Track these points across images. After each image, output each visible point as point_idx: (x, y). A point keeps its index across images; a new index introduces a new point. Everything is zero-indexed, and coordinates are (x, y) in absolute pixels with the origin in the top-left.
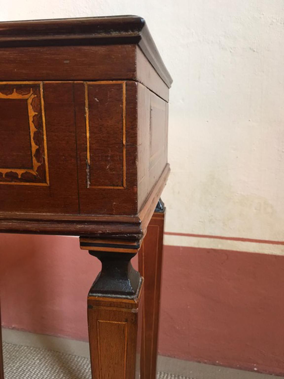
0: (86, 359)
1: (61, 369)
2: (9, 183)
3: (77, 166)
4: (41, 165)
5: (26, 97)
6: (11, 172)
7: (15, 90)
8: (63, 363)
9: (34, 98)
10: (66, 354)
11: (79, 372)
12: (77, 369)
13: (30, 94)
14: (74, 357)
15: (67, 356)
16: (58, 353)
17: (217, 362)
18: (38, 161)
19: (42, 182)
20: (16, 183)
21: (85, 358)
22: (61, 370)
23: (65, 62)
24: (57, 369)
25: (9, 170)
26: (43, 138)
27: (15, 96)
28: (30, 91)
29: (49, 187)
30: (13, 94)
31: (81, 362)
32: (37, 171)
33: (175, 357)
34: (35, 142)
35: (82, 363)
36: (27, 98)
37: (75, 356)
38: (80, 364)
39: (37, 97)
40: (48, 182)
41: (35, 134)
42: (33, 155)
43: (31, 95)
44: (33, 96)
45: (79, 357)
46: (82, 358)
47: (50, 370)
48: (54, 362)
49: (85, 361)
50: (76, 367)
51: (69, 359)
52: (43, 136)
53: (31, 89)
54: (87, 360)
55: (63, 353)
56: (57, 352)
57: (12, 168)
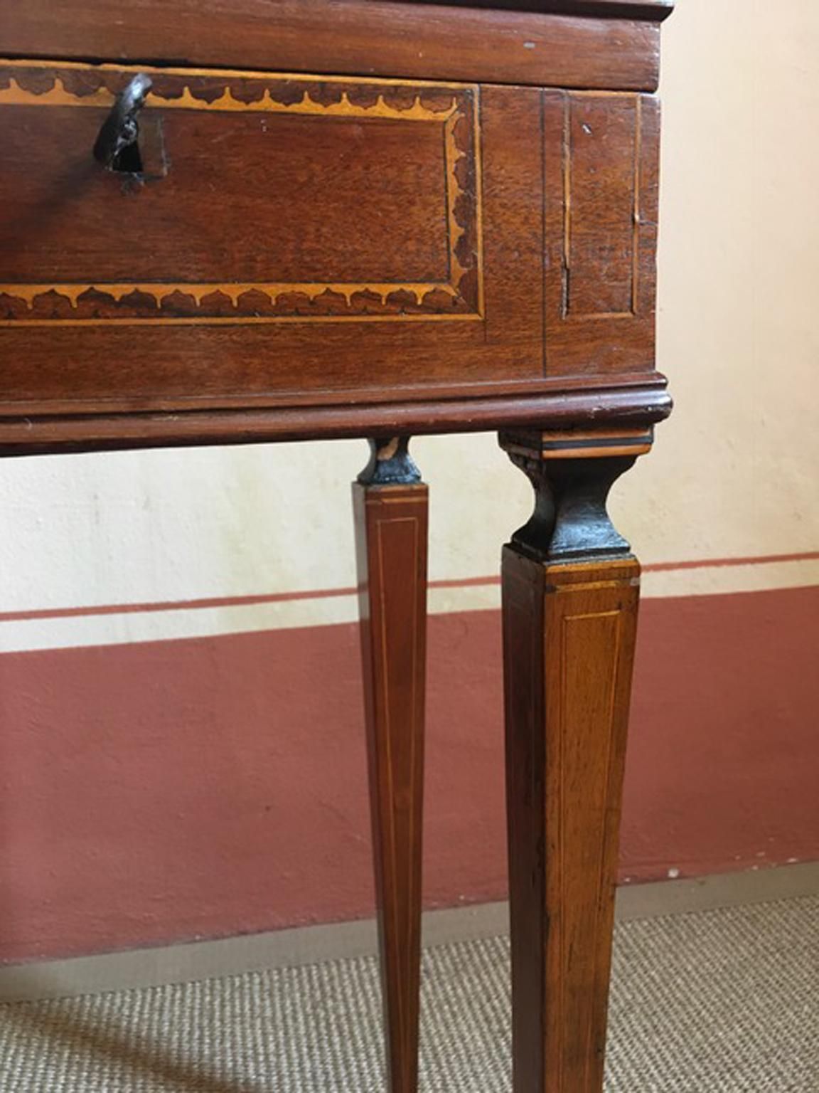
0: (119, 995)
1: (57, 1039)
2: (395, 318)
3: (544, 272)
4: (469, 271)
5: (443, 116)
6: (402, 290)
7: (418, 99)
8: (56, 1024)
9: (461, 118)
10: (51, 1000)
11: (113, 1030)
12: (103, 1026)
13: (451, 112)
14: (78, 999)
15: (57, 1004)
16: (24, 1006)
17: (462, 897)
18: (463, 264)
19: (469, 312)
20: (411, 318)
21: (113, 993)
22: (58, 1042)
23: (527, 45)
24: (42, 1042)
25: (395, 288)
26: (475, 212)
27: (418, 113)
28: (451, 105)
29: (484, 322)
30: (414, 108)
31: (107, 1004)
32: (458, 286)
33: (357, 918)
34: (457, 220)
35: (110, 1009)
36: (444, 119)
37: (83, 996)
38: (106, 1011)
39: (466, 117)
40: (482, 310)
41: (457, 201)
42: (452, 249)
43: (454, 112)
44: (458, 115)
45: (93, 996)
46: (104, 995)
47: (22, 1051)
48: (23, 1030)
49: (118, 1001)
50: (99, 1022)
51: (67, 1009)
52: (475, 204)
53: (455, 99)
54: (123, 997)
55: (39, 1001)
56: (19, 1003)
57: (404, 281)
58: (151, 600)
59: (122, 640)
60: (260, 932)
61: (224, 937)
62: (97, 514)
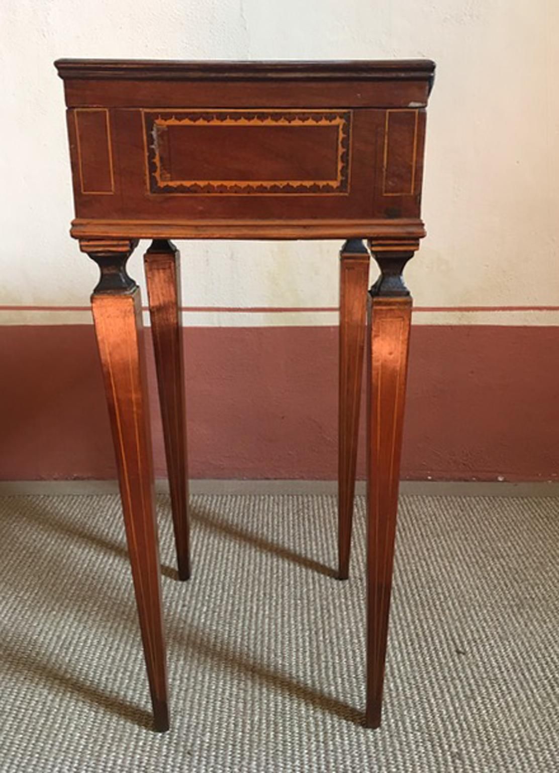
58: (231, 306)
59: (217, 325)
60: (276, 479)
61: (257, 479)
62: (207, 260)
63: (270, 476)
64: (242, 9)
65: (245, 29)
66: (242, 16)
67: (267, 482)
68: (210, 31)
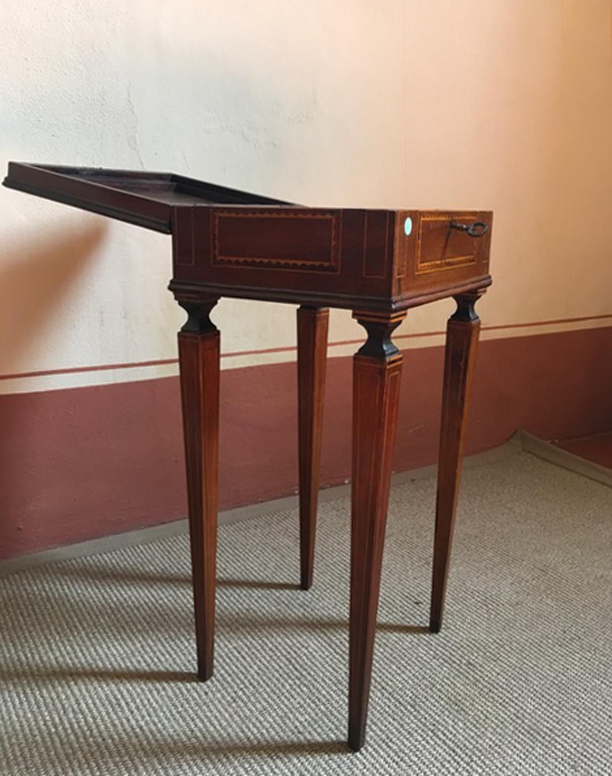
58: (125, 362)
59: (112, 382)
60: (171, 521)
61: (154, 525)
62: (102, 321)
63: (166, 520)
64: (129, 95)
65: (133, 113)
66: (129, 101)
67: (164, 526)
68: (101, 112)
